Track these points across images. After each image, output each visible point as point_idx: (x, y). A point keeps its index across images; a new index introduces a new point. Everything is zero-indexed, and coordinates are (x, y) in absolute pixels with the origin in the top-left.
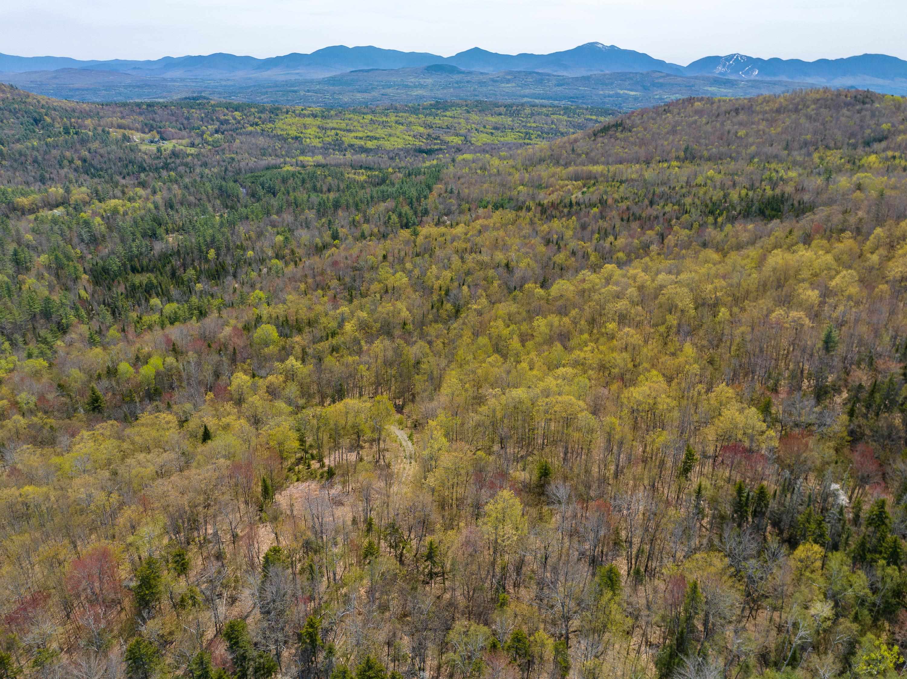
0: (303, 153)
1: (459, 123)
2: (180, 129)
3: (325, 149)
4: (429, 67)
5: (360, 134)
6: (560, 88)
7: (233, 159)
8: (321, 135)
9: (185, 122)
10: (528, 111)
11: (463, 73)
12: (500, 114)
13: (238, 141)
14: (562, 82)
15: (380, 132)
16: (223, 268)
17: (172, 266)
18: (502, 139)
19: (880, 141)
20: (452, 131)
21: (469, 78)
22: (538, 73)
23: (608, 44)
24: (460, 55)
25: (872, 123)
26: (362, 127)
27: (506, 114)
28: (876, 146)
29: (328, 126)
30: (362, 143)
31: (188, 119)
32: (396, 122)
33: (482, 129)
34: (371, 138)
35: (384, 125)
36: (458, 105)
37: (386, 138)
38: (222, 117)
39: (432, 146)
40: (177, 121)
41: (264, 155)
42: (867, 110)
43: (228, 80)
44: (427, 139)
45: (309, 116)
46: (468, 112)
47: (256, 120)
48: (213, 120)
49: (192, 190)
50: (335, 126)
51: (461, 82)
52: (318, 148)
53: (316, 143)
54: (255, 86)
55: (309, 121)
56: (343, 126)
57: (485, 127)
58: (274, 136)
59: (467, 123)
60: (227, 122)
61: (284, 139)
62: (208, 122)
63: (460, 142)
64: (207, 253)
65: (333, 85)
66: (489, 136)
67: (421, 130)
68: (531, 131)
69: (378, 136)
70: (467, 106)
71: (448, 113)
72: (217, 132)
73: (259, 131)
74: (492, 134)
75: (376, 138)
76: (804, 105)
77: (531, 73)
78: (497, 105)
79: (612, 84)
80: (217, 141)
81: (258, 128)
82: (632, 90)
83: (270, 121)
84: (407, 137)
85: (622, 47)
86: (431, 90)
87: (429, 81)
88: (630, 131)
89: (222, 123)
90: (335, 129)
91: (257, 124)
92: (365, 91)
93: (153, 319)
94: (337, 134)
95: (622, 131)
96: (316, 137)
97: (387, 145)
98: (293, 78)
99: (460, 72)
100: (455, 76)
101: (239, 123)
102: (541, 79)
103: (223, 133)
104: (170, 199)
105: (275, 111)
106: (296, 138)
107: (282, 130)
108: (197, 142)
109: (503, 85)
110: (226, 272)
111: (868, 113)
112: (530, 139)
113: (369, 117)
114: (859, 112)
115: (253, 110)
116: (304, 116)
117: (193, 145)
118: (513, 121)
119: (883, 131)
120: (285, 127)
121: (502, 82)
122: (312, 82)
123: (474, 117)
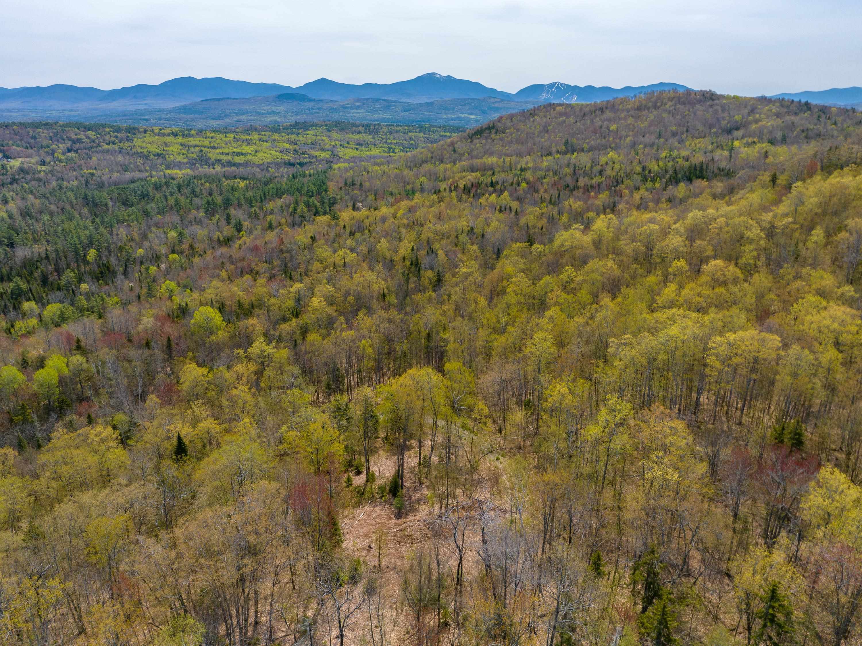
0: (168, 167)
1: (323, 140)
2: (27, 148)
3: (191, 164)
4: (280, 95)
5: (226, 151)
6: (407, 113)
7: (92, 174)
8: (184, 151)
9: (32, 141)
10: (385, 129)
11: (314, 100)
12: (360, 132)
13: (94, 158)
14: (408, 108)
15: (247, 149)
16: (108, 269)
17: (42, 272)
18: (368, 153)
19: (737, 129)
20: (318, 147)
21: (320, 106)
22: (384, 100)
23: (445, 74)
24: (307, 85)
25: (726, 115)
26: (226, 144)
27: (365, 133)
28: (736, 133)
29: (191, 144)
30: (229, 158)
31: (34, 138)
32: (260, 140)
33: (346, 145)
34: (238, 154)
35: (248, 142)
36: (317, 125)
37: (253, 153)
38: (74, 137)
39: (302, 160)
40: (21, 140)
41: (126, 171)
42: (717, 105)
43: (72, 110)
44: (294, 154)
45: (169, 135)
46: (329, 131)
47: (112, 139)
48: (64, 140)
49: (52, 199)
50: (198, 143)
51: (313, 109)
52: (184, 163)
53: (180, 158)
54: (101, 116)
55: (170, 139)
56: (206, 143)
57: (348, 143)
58: (134, 153)
59: (331, 140)
60: (79, 141)
61: (146, 157)
62: (58, 141)
63: (328, 156)
64: (85, 256)
65: (185, 113)
66: (355, 151)
67: (287, 146)
68: (393, 146)
69: (244, 152)
70: (326, 125)
71: (309, 132)
72: (69, 150)
73: (117, 149)
74: (357, 149)
75: (242, 154)
76: (662, 102)
77: (378, 100)
78: (354, 125)
79: (454, 109)
80: (71, 159)
81: (116, 147)
82: (472, 114)
83: (127, 140)
84: (274, 153)
85: (458, 77)
86: (285, 116)
87: (282, 108)
88: (504, 133)
89: (74, 142)
90: (198, 146)
91: (114, 143)
92: (219, 118)
93: (31, 324)
94: (201, 151)
95: (496, 133)
96: (179, 154)
97: (256, 160)
98: (142, 108)
99: (310, 100)
100: (306, 104)
101: (94, 141)
102: (388, 106)
103: (76, 152)
104: (27, 208)
105: (132, 131)
106: (159, 155)
107: (142, 148)
108: (48, 159)
109: (353, 111)
110: (114, 273)
111: (719, 108)
112: (393, 152)
113: (232, 136)
114: (711, 106)
115: (107, 130)
116: (164, 135)
117: (43, 163)
118: (373, 138)
119: (737, 122)
120: (144, 145)
121: (352, 108)
122: (162, 111)
123: (335, 135)
